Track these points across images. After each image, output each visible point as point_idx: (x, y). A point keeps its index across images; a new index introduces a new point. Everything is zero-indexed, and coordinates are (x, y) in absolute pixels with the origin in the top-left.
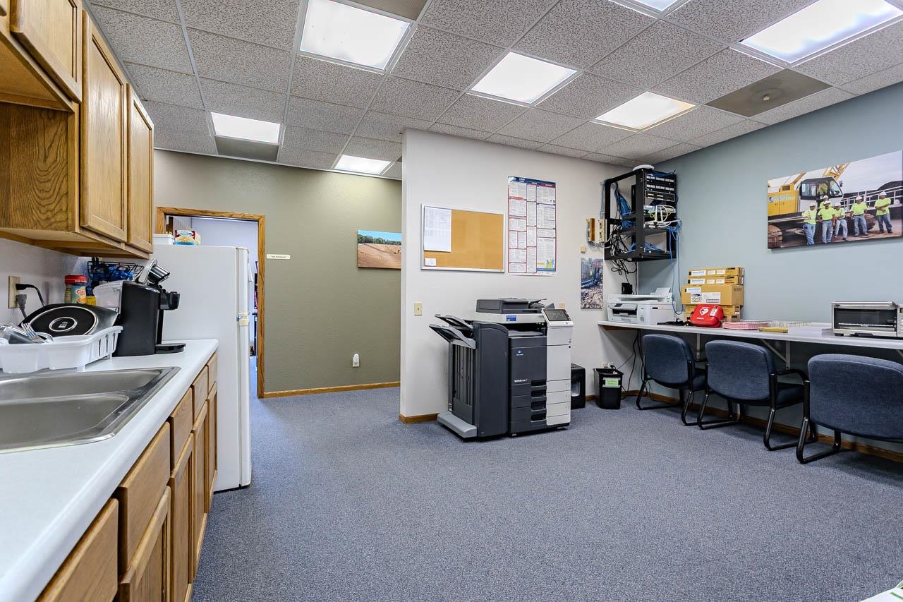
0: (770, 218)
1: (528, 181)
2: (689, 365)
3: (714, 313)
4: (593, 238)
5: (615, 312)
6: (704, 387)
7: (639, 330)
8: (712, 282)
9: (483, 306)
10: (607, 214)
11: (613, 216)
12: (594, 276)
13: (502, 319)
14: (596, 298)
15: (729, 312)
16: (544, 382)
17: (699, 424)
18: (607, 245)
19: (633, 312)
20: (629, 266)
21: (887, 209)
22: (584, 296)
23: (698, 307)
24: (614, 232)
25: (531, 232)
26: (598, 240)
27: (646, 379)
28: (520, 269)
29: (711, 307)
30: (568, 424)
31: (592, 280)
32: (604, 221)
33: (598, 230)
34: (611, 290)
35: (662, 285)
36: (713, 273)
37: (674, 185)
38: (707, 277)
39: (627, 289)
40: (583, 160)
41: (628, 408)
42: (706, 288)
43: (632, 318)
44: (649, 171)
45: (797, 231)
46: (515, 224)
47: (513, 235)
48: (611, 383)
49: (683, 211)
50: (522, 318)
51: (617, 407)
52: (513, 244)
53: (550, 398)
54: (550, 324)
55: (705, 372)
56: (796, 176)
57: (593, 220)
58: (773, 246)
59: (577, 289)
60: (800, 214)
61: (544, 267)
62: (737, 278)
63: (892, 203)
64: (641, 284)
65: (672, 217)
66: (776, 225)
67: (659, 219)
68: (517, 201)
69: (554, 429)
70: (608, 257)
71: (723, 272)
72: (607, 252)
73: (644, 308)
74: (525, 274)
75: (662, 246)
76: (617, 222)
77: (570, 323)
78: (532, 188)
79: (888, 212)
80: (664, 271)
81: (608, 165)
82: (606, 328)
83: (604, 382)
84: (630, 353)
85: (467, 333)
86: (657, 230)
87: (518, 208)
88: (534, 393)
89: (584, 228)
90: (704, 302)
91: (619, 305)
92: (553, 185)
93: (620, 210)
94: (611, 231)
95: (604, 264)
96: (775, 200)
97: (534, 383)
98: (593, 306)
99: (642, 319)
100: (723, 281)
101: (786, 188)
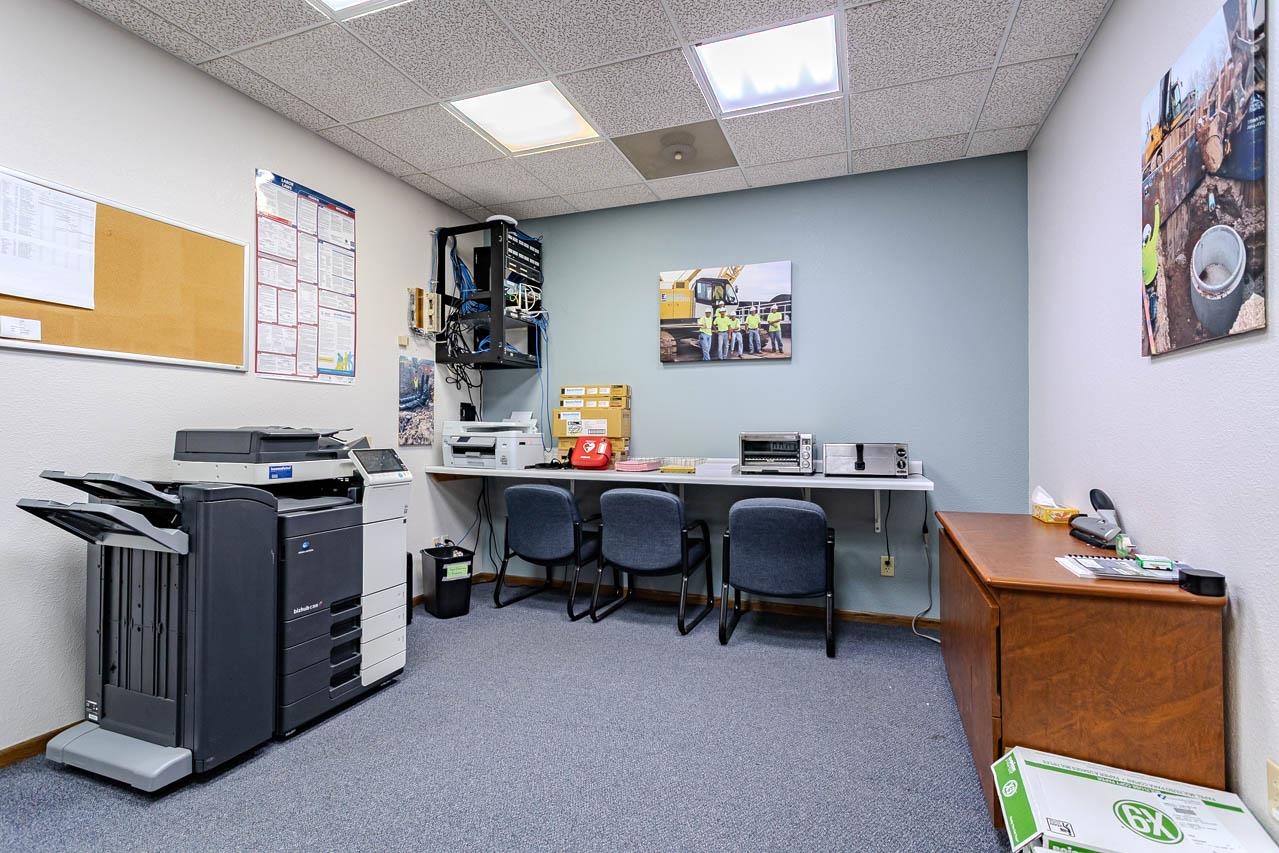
0: (663, 322)
1: (297, 188)
2: (575, 527)
3: (603, 448)
4: (420, 324)
5: (457, 450)
6: (596, 555)
8: (593, 404)
9: (190, 445)
10: (441, 288)
11: (449, 291)
12: (421, 388)
13: (259, 474)
14: (423, 426)
15: (619, 447)
16: (357, 600)
17: (591, 612)
18: (440, 337)
19: (490, 451)
20: (473, 375)
21: (778, 324)
22: (404, 423)
23: (581, 441)
24: (451, 318)
25: (307, 295)
26: (426, 328)
27: (507, 556)
28: (279, 367)
29: (598, 441)
30: (400, 671)
31: (417, 397)
32: (436, 297)
33: (426, 312)
34: (445, 419)
35: (520, 408)
36: (594, 391)
37: (538, 258)
38: (587, 397)
39: (468, 412)
40: (403, 182)
41: (481, 607)
42: (588, 414)
43: (486, 460)
44: (511, 227)
45: (693, 342)
46: (271, 273)
47: (269, 297)
48: (456, 572)
49: (550, 295)
50: (306, 470)
51: (464, 610)
52: (268, 313)
53: (368, 628)
54: (370, 479)
55: (597, 536)
56: (691, 272)
57: (420, 292)
58: (666, 360)
59: (394, 414)
60: (695, 320)
61: (333, 366)
62: (622, 398)
63: (783, 319)
64: (485, 406)
65: (538, 306)
66: (671, 331)
67: (523, 306)
68: (278, 226)
69: (377, 688)
70: (441, 358)
71: (608, 391)
72: (440, 349)
73: (506, 443)
74: (295, 378)
75: (522, 347)
76: (457, 303)
77: (407, 475)
78: (310, 206)
79: (779, 328)
80: (527, 383)
81: (442, 204)
82: (438, 477)
83: (445, 573)
84: (472, 517)
85: (161, 515)
86: (519, 322)
87: (277, 240)
88: (337, 629)
89: (404, 305)
90: (584, 433)
91: (463, 439)
92: (351, 213)
93: (459, 284)
94: (447, 315)
95: (436, 369)
96: (669, 299)
97: (336, 608)
98: (420, 441)
99: (504, 461)
100: (607, 404)
101: (680, 285)
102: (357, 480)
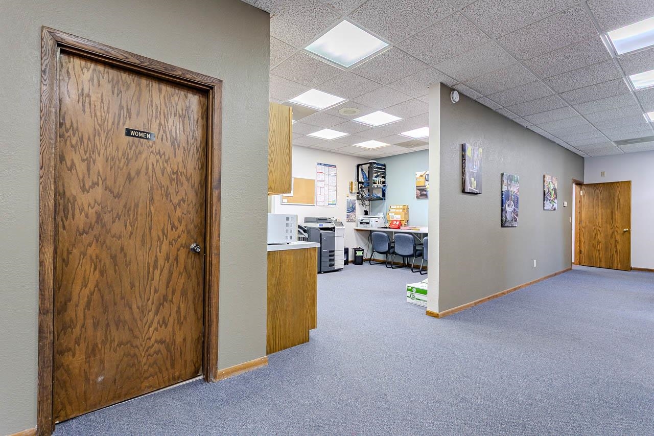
0: (417, 187)
1: (325, 165)
2: (389, 244)
3: (398, 223)
4: (352, 190)
5: (361, 223)
6: (394, 253)
7: (371, 231)
8: (398, 211)
9: (307, 220)
10: (358, 180)
11: (360, 181)
12: (352, 207)
13: (317, 225)
14: (353, 217)
15: (404, 223)
16: (333, 251)
17: (392, 268)
18: (358, 193)
19: (368, 223)
20: (367, 203)
22: (348, 216)
23: (393, 221)
24: (361, 188)
25: (326, 188)
26: (354, 191)
27: (373, 251)
28: (321, 204)
29: (397, 221)
30: (342, 269)
31: (352, 209)
32: (357, 183)
33: (354, 187)
34: (359, 215)
35: (380, 212)
36: (398, 207)
37: (384, 169)
38: (396, 209)
39: (366, 213)
40: (348, 155)
41: (366, 265)
42: (396, 213)
43: (368, 225)
44: (375, 163)
45: (424, 193)
46: (320, 184)
47: (319, 189)
48: (359, 253)
49: (388, 180)
50: (325, 225)
51: (362, 264)
52: (319, 193)
53: (336, 257)
54: (336, 227)
55: (394, 247)
56: (424, 172)
57: (352, 182)
58: (418, 198)
59: (346, 213)
60: (425, 186)
61: (331, 203)
62: (406, 209)
64: (371, 211)
65: (384, 182)
66: (418, 189)
67: (379, 183)
68: (321, 174)
69: (337, 270)
70: (358, 199)
71: (401, 207)
72: (358, 196)
73: (372, 221)
74: (324, 206)
75: (380, 195)
76: (362, 183)
77: (344, 227)
78: (327, 168)
80: (381, 206)
81: (359, 157)
82: (357, 230)
83: (356, 253)
84: (367, 241)
85: (305, 231)
86: (378, 188)
87: (321, 177)
88: (330, 256)
89: (348, 186)
90: (395, 219)
91: (362, 220)
92: (335, 166)
93: (363, 178)
94: (359, 187)
95: (356, 201)
96: (418, 180)
97: (330, 252)
98: (352, 221)
99: (372, 226)
100: (401, 210)
101: (421, 176)
102: (334, 228)
